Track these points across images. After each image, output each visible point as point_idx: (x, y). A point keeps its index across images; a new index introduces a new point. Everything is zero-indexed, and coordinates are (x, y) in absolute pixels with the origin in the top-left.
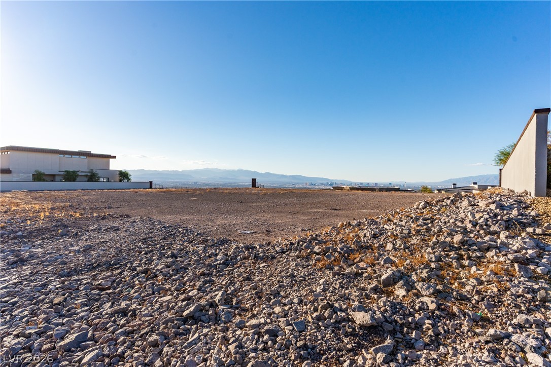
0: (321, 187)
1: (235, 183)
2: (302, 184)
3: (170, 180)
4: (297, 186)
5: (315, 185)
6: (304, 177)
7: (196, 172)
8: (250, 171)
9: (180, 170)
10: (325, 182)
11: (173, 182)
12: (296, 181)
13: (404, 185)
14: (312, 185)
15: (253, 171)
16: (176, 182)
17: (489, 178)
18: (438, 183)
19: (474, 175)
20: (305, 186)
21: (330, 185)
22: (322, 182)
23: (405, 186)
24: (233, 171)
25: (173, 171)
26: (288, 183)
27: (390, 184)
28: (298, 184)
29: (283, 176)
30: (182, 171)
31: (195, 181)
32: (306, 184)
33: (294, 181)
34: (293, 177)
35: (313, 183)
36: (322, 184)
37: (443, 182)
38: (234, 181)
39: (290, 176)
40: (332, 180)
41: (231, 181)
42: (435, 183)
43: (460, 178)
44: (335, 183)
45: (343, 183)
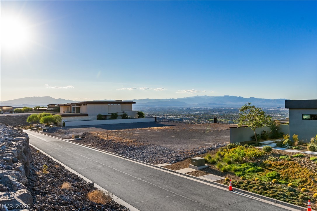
1: (222, 108)
3: (168, 107)
4: (281, 109)
7: (189, 99)
8: (235, 97)
9: (176, 98)
11: (170, 108)
16: (173, 108)
24: (220, 97)
25: (170, 99)
26: (272, 107)
28: (283, 107)
29: (267, 100)
30: (177, 99)
31: (188, 107)
33: (278, 105)
38: (221, 106)
39: (274, 100)
41: (219, 106)
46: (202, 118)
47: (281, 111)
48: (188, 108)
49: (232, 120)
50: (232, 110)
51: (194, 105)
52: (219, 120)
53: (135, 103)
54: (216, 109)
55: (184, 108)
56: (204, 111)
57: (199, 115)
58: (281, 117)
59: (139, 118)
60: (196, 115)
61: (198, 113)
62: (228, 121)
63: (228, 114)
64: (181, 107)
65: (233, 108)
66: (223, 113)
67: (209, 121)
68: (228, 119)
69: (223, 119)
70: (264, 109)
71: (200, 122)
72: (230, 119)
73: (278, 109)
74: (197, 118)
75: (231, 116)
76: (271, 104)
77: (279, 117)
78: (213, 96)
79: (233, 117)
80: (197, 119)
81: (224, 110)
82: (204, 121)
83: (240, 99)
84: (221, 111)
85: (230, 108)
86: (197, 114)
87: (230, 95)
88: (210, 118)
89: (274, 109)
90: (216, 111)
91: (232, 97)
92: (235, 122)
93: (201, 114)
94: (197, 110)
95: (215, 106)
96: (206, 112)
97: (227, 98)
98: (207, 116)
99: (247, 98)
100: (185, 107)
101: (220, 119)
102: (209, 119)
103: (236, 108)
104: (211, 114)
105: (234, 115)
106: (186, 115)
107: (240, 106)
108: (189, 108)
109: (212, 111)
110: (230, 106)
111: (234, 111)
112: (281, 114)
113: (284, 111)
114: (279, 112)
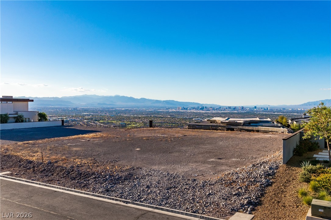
0: (192, 111)
2: (175, 108)
3: (50, 106)
4: (170, 110)
5: (187, 109)
6: (177, 102)
7: (76, 98)
8: (126, 97)
9: (60, 97)
10: (196, 106)
11: (52, 109)
12: (170, 106)
13: (267, 108)
14: (185, 109)
15: (129, 97)
16: (56, 108)
18: (299, 106)
20: (178, 111)
21: (201, 109)
22: (193, 106)
23: (269, 109)
24: (111, 97)
25: (53, 98)
26: (162, 108)
27: (255, 107)
28: (172, 108)
29: (157, 101)
30: (61, 98)
31: (74, 107)
32: (179, 108)
33: (167, 106)
34: (167, 102)
35: (185, 107)
36: (194, 108)
37: (302, 105)
38: (112, 106)
39: (164, 101)
40: (202, 104)
41: (109, 106)
42: (295, 106)
44: (206, 107)
45: (213, 107)
46: (92, 119)
47: (170, 112)
48: (74, 109)
49: (124, 121)
50: (123, 110)
51: (82, 105)
52: (110, 121)
53: (32, 101)
54: (107, 110)
55: (70, 108)
56: (93, 112)
57: (88, 116)
58: (170, 118)
59: (39, 120)
60: (84, 116)
61: (86, 113)
62: (120, 122)
63: (119, 115)
64: (66, 107)
65: (124, 109)
66: (114, 113)
67: (100, 123)
68: (120, 121)
69: (114, 121)
70: (154, 110)
71: (89, 123)
72: (123, 120)
73: (167, 110)
74: (86, 119)
75: (123, 117)
76: (161, 105)
77: (169, 117)
78: (103, 96)
79: (125, 118)
80: (86, 121)
81: (115, 110)
82: (94, 122)
83: (131, 99)
84: (112, 112)
85: (121, 109)
86: (86, 115)
88: (101, 120)
89: (163, 110)
90: (106, 112)
91: (123, 97)
92: (127, 124)
93: (89, 115)
94: (86, 110)
95: (104, 106)
96: (96, 113)
97: (117, 97)
98: (97, 117)
99: (138, 98)
100: (71, 106)
101: (112, 120)
102: (99, 120)
103: (127, 109)
104: (101, 115)
105: (125, 116)
106: (73, 117)
107: (130, 106)
108: (76, 109)
109: (102, 111)
110: (122, 107)
111: (125, 112)
112: (171, 116)
113: (172, 112)
114: (168, 113)
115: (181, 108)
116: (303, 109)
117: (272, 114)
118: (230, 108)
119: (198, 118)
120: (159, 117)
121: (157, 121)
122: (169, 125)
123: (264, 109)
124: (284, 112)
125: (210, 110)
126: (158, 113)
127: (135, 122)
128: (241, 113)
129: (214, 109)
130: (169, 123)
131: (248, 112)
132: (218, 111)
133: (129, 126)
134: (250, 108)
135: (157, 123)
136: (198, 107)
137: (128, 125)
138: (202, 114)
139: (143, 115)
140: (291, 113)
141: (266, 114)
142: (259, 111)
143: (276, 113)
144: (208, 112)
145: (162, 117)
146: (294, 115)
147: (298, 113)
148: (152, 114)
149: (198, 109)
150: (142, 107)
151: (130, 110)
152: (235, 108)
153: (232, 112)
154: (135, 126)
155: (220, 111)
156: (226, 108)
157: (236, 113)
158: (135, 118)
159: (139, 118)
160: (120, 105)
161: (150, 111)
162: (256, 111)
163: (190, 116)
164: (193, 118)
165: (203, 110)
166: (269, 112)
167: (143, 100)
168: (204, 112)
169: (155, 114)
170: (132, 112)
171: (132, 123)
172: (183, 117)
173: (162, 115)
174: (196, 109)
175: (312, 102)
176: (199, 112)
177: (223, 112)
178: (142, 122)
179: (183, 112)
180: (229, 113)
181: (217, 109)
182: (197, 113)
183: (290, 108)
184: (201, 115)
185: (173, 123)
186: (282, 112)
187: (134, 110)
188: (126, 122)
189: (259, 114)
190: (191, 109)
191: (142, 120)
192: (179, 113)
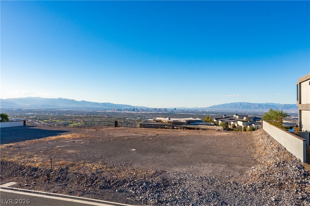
0: (125, 112)
1: (55, 109)
2: (111, 109)
4: (107, 111)
5: (121, 110)
6: (113, 104)
7: (21, 100)
8: (68, 99)
10: (129, 108)
12: (106, 108)
13: (184, 110)
14: (119, 110)
15: (71, 99)
17: (237, 105)
18: (207, 108)
19: (228, 103)
20: (114, 111)
21: (133, 110)
22: (126, 108)
23: (185, 110)
24: (54, 99)
26: (100, 109)
27: (175, 109)
28: (108, 109)
29: (96, 104)
30: (5, 100)
31: (19, 107)
32: (114, 110)
33: (105, 107)
34: (104, 104)
35: (120, 108)
36: (127, 110)
37: (209, 107)
39: (102, 103)
40: (134, 106)
41: (52, 108)
42: (204, 108)
43: (220, 105)
44: (136, 109)
45: (142, 109)
46: (36, 119)
47: (107, 113)
48: (18, 109)
49: (66, 121)
50: (65, 111)
51: (26, 106)
52: (54, 120)
54: (50, 110)
55: (14, 109)
56: (37, 112)
57: (32, 116)
58: (107, 117)
60: (28, 116)
61: (30, 114)
62: (63, 121)
63: (62, 115)
64: (11, 107)
65: (66, 110)
66: (57, 114)
67: (44, 122)
68: (62, 120)
69: (57, 120)
70: (93, 111)
71: (34, 123)
72: (65, 120)
73: (104, 111)
74: (30, 119)
75: (65, 117)
76: (98, 107)
78: (47, 98)
79: (68, 118)
80: (30, 120)
81: (58, 111)
82: (38, 122)
83: (73, 101)
84: (55, 112)
85: (63, 110)
86: (30, 115)
87: (63, 98)
88: (45, 119)
89: (101, 111)
90: (50, 112)
91: (66, 100)
93: (34, 115)
94: (29, 111)
95: (48, 107)
96: (40, 113)
97: (60, 100)
98: (41, 117)
99: (79, 101)
100: (15, 107)
101: (55, 120)
102: (43, 120)
103: (69, 110)
104: (45, 115)
105: (67, 116)
106: (17, 117)
107: (72, 107)
108: (21, 109)
109: (45, 112)
110: (64, 108)
111: (67, 112)
112: (108, 116)
113: (109, 113)
114: (105, 113)
115: (116, 109)
116: (210, 111)
117: (188, 115)
118: (155, 109)
119: (130, 117)
120: (98, 117)
121: (96, 120)
122: (107, 124)
123: (182, 110)
124: (196, 113)
125: (140, 111)
126: (97, 113)
127: (76, 121)
128: (164, 113)
129: (143, 110)
130: (106, 122)
131: (170, 113)
132: (147, 112)
133: (72, 124)
134: (171, 110)
135: (96, 122)
136: (130, 109)
137: (70, 124)
138: (134, 114)
139: (84, 115)
140: (202, 113)
141: (183, 114)
142: (178, 112)
143: (191, 114)
144: (138, 112)
145: (100, 117)
146: (204, 115)
147: (206, 113)
148: (91, 114)
149: (130, 111)
150: (82, 108)
151: (72, 111)
152: (160, 110)
153: (157, 113)
154: (77, 125)
155: (148, 112)
156: (153, 110)
157: (160, 113)
158: (76, 118)
159: (80, 118)
160: (62, 107)
161: (90, 112)
162: (176, 112)
163: (124, 116)
164: (126, 118)
165: (134, 111)
166: (186, 113)
167: (83, 102)
168: (135, 112)
169: (94, 114)
170: (73, 112)
171: (74, 122)
172: (118, 117)
173: (100, 115)
174: (128, 110)
175: (216, 105)
176: (131, 112)
177: (150, 112)
178: (83, 121)
179: (118, 113)
180: (155, 113)
181: (145, 110)
182: (129, 113)
183: (201, 110)
184: (132, 115)
185: (110, 122)
186: (195, 113)
187: (76, 111)
188: (68, 121)
189: (178, 115)
190: (124, 111)
191: (82, 120)
192: (114, 113)
